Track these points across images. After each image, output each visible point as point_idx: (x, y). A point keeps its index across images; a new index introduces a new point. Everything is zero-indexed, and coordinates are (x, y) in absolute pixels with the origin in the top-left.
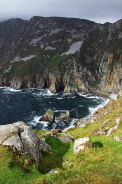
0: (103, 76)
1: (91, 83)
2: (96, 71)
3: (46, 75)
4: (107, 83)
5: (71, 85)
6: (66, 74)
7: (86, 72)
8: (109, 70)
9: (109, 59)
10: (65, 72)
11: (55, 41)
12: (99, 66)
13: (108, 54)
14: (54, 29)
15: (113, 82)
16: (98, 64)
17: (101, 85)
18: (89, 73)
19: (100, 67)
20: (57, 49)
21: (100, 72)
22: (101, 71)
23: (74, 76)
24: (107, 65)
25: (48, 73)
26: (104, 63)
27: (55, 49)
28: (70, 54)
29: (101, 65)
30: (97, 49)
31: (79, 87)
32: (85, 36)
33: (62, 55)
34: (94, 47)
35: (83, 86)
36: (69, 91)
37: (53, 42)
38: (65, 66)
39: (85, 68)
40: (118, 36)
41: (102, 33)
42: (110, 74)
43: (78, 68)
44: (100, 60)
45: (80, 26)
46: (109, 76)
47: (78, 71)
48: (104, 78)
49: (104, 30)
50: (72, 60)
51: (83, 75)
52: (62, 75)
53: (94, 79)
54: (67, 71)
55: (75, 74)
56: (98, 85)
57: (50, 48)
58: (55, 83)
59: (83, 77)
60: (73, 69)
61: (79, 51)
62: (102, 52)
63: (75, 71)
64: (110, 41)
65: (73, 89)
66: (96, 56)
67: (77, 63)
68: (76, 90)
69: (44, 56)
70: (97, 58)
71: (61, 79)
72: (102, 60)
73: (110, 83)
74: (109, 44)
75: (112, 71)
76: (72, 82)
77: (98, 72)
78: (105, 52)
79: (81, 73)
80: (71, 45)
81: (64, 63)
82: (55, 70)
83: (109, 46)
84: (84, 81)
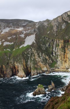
0: (58, 57)
1: (50, 64)
2: (51, 55)
3: (12, 64)
4: (63, 62)
5: (36, 68)
6: (29, 61)
7: (45, 56)
8: (62, 52)
9: (60, 44)
10: (28, 59)
11: (10, 38)
12: (52, 51)
13: (59, 40)
14: (5, 28)
15: (67, 60)
16: (51, 50)
17: (58, 65)
18: (47, 57)
19: (54, 51)
20: (15, 43)
21: (54, 55)
22: (56, 54)
23: (36, 61)
24: (60, 49)
25: (14, 63)
26: (57, 48)
27: (12, 43)
28: (28, 45)
29: (54, 50)
30: (47, 39)
31: (43, 69)
32: (35, 31)
33: (20, 47)
34: (44, 37)
35: (45, 67)
36: (36, 74)
37: (9, 38)
38: (27, 55)
39: (44, 54)
40: (61, 28)
41: (47, 27)
42: (64, 55)
43: (38, 54)
44: (53, 47)
45: (24, 25)
46: (63, 56)
47: (39, 57)
48: (59, 59)
49: (48, 24)
50: (31, 49)
51: (43, 59)
52: (26, 62)
53: (51, 61)
54: (29, 58)
55: (37, 60)
56: (56, 65)
57: (8, 43)
58: (23, 70)
59: (44, 61)
60: (34, 56)
61: (35, 42)
62: (52, 40)
63: (37, 57)
64: (57, 32)
65: (38, 72)
66: (48, 44)
67: (37, 51)
68: (41, 71)
69: (5, 50)
70: (49, 45)
71: (26, 65)
72: (54, 46)
73: (66, 61)
74: (57, 34)
75: (65, 52)
76: (36, 66)
77: (53, 55)
78: (56, 40)
79: (42, 58)
80: (25, 39)
81: (26, 53)
82: (20, 59)
83: (57, 35)
84: (45, 64)
